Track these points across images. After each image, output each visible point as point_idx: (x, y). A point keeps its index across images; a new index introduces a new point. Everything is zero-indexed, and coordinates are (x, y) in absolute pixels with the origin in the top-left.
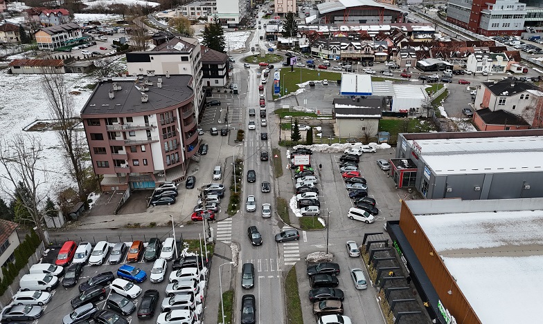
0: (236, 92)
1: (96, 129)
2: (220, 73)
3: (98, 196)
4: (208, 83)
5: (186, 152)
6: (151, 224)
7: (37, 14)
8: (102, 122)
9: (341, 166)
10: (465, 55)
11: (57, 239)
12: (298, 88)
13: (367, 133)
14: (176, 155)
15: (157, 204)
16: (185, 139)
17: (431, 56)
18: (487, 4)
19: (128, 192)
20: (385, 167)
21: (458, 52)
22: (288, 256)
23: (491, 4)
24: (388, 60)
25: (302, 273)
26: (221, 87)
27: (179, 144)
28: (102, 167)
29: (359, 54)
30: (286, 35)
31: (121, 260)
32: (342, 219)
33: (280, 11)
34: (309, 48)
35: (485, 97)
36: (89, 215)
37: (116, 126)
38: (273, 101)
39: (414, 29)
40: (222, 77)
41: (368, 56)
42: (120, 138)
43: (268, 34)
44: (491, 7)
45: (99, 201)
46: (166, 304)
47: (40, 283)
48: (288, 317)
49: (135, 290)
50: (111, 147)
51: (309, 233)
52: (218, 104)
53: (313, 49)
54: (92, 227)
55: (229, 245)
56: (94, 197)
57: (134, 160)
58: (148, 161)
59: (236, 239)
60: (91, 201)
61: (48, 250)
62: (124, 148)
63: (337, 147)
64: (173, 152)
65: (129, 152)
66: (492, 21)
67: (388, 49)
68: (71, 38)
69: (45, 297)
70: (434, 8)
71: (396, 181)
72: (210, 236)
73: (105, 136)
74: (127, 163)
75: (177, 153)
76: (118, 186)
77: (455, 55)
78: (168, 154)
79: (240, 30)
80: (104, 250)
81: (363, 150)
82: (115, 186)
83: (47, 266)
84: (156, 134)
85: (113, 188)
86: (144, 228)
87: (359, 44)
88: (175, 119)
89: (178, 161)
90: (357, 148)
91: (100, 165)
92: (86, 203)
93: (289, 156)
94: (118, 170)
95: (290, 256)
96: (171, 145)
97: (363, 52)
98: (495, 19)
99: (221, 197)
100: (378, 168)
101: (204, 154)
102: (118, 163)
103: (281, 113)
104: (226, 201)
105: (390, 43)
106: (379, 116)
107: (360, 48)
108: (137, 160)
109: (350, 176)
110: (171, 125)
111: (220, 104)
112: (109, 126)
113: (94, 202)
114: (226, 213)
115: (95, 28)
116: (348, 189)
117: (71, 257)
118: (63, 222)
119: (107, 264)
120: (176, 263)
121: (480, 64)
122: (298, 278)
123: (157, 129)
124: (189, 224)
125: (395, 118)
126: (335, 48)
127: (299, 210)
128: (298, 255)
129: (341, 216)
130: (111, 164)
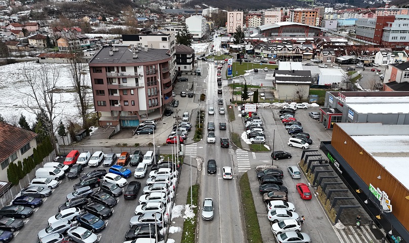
0: (199, 74)
1: (99, 76)
2: (188, 61)
3: (97, 128)
4: (179, 68)
5: (163, 99)
6: (136, 144)
7: (59, 31)
8: (104, 70)
9: (280, 116)
10: (373, 54)
11: (66, 151)
12: (245, 73)
13: (301, 95)
14: (156, 100)
15: (140, 134)
16: (163, 89)
17: (347, 54)
18: (388, 23)
19: (119, 127)
20: (316, 117)
21: (367, 51)
22: (241, 166)
23: (391, 23)
24: (313, 58)
25: (252, 177)
26: (188, 71)
27: (158, 92)
28: (101, 105)
29: (290, 53)
30: (235, 43)
31: (113, 164)
32: (284, 146)
33: (231, 31)
34: (253, 50)
35: (392, 74)
36: (89, 139)
37: (113, 74)
38: (227, 79)
39: (332, 41)
40: (189, 64)
41: (297, 55)
42: (115, 83)
43: (223, 43)
44: (391, 25)
45: (96, 131)
46: (146, 190)
47: (51, 173)
48: (242, 203)
49: (122, 181)
50: (109, 90)
51: (257, 153)
52: (185, 80)
53: (256, 51)
54: (91, 145)
55: (195, 159)
56: (94, 129)
57: (125, 101)
58: (135, 103)
59: (201, 155)
60: (91, 131)
61: (58, 157)
62: (118, 91)
63: (277, 105)
64: (154, 97)
65: (122, 95)
66: (392, 35)
67: (313, 50)
68: (82, 44)
69: (54, 183)
70: (346, 31)
71: (324, 125)
72: (181, 151)
73: (105, 81)
74: (119, 104)
75: (157, 98)
76: (112, 122)
77: (365, 54)
78: (150, 98)
79: (202, 42)
80: (100, 157)
81: (297, 106)
82: (109, 122)
83: (57, 164)
84: (142, 82)
85: (108, 124)
86: (130, 147)
87: (291, 46)
88: (156, 71)
89: (157, 105)
90: (292, 105)
91: (99, 104)
92: (88, 131)
93: (240, 110)
94: (112, 108)
95: (243, 166)
96: (152, 92)
97: (294, 52)
98: (394, 34)
99: (189, 130)
100: (310, 118)
101: (176, 107)
102: (113, 102)
103: (233, 86)
104: (193, 133)
105: (314, 47)
106: (310, 82)
107: (291, 49)
108: (127, 101)
109: (287, 121)
110: (153, 76)
111: (187, 80)
112: (108, 73)
113: (93, 132)
114: (192, 140)
115: (99, 40)
116: (287, 129)
117: (75, 160)
118: (70, 142)
119: (101, 166)
120: (154, 166)
121: (385, 59)
122: (250, 180)
123: (143, 78)
124: (164, 145)
125: (322, 90)
126: (273, 49)
127: (249, 140)
128: (249, 166)
129: (282, 144)
130: (108, 103)
